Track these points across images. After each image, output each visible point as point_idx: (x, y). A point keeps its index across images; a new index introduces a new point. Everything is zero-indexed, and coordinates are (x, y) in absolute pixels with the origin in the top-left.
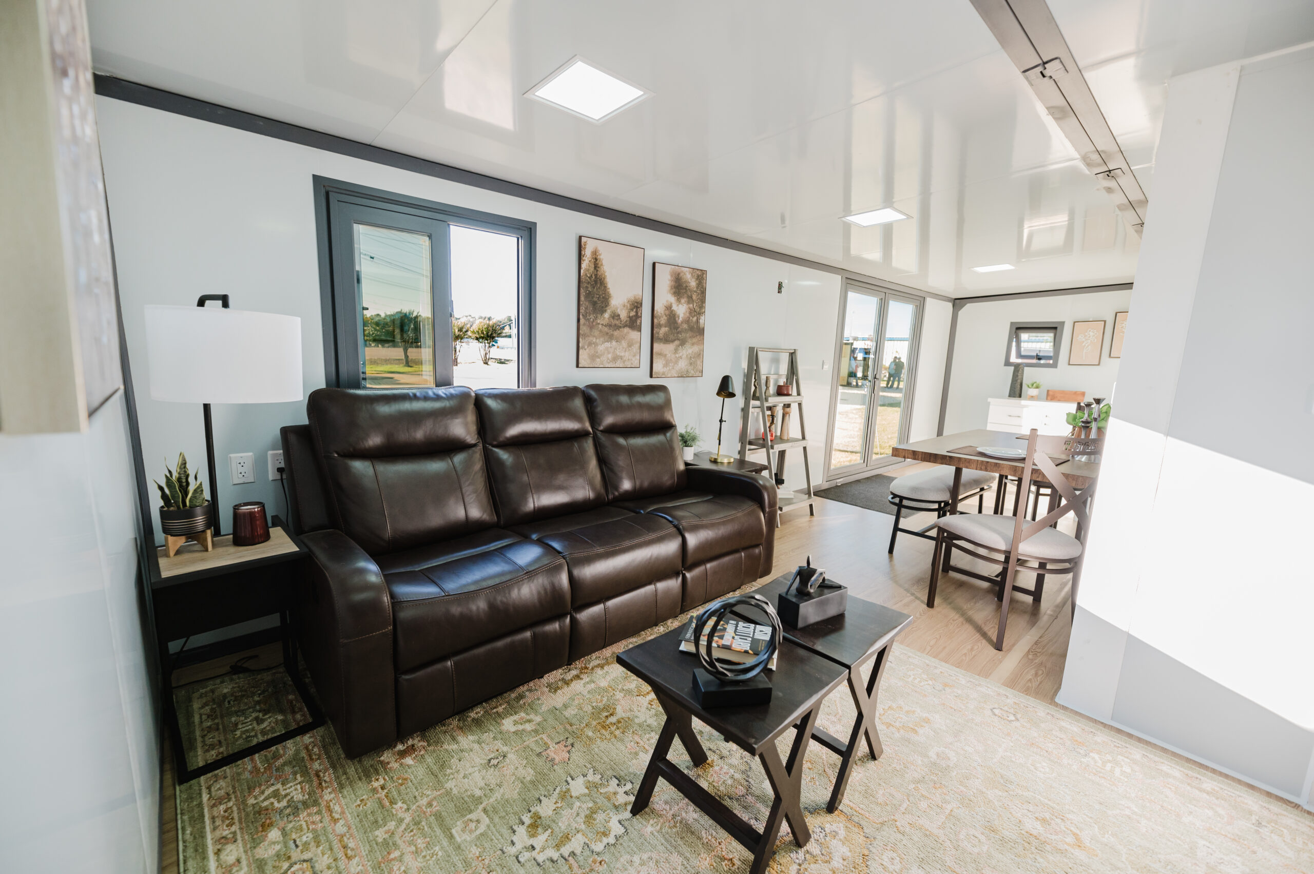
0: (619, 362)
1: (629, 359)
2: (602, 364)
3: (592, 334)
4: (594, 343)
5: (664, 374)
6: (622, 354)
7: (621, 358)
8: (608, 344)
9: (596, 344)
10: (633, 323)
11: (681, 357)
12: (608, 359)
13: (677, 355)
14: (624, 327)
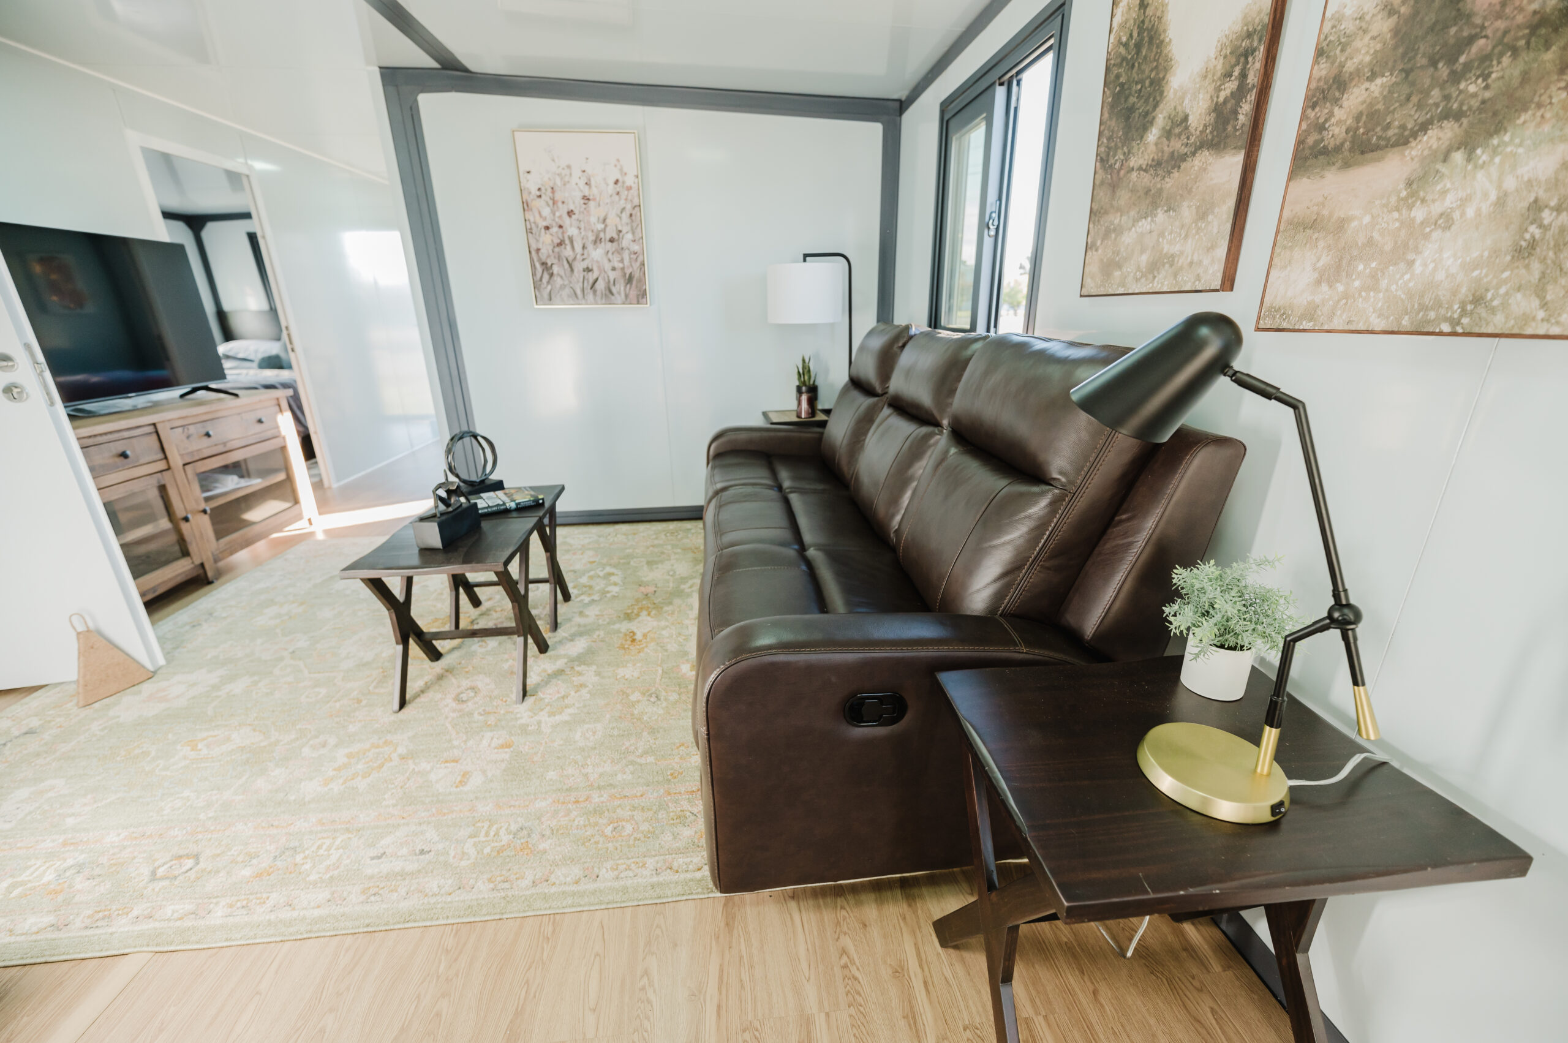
0: (1163, 273)
1: (1191, 263)
2: (1124, 286)
3: (1115, 203)
4: (1115, 230)
5: (1311, 313)
6: (1176, 249)
7: (1171, 259)
8: (1145, 225)
9: (1119, 231)
10: (1226, 122)
11: (1445, 221)
12: (1138, 269)
13: (1419, 213)
14: (1194, 154)
